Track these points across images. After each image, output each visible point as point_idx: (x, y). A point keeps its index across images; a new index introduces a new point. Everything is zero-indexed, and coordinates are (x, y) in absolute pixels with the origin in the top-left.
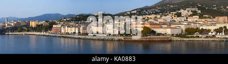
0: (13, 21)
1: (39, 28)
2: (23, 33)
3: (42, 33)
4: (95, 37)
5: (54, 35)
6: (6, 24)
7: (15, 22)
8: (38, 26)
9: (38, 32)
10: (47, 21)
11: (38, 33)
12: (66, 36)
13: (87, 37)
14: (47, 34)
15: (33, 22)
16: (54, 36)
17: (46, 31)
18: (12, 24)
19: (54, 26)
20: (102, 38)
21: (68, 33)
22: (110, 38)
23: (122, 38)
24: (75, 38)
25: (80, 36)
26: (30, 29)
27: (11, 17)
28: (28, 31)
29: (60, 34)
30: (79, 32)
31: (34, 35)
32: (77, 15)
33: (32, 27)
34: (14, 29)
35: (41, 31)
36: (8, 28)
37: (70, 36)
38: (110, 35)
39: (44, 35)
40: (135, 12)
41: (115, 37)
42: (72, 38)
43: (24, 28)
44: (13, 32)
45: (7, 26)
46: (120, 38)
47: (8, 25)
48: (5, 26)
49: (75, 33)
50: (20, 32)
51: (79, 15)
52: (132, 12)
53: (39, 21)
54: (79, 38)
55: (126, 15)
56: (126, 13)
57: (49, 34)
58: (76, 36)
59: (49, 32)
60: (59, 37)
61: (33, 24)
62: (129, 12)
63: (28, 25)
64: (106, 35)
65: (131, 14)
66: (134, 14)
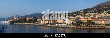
1: (30, 21)
2: (23, 24)
4: (59, 26)
5: (38, 25)
6: (15, 19)
7: (19, 18)
8: (30, 20)
10: (34, 17)
11: (30, 24)
12: (44, 25)
13: (55, 26)
14: (34, 24)
15: (27, 18)
17: (34, 22)
18: (17, 19)
19: (38, 20)
20: (63, 26)
21: (45, 24)
22: (68, 26)
23: (75, 26)
24: (49, 26)
28: (25, 22)
29: (41, 24)
30: (51, 23)
31: (28, 24)
33: (27, 21)
34: (18, 21)
36: (15, 21)
37: (46, 25)
38: (67, 24)
39: (32, 25)
40: (82, 11)
41: (71, 26)
43: (23, 21)
44: (18, 23)
46: (73, 26)
47: (16, 19)
48: (14, 20)
49: (48, 23)
50: (21, 23)
53: (30, 17)
54: (51, 26)
55: (76, 14)
56: (77, 12)
57: (35, 24)
58: (49, 25)
59: (35, 23)
60: (40, 25)
61: (27, 19)
62: (78, 11)
63: (25, 20)
64: (65, 25)
65: (80, 13)
66: (82, 13)
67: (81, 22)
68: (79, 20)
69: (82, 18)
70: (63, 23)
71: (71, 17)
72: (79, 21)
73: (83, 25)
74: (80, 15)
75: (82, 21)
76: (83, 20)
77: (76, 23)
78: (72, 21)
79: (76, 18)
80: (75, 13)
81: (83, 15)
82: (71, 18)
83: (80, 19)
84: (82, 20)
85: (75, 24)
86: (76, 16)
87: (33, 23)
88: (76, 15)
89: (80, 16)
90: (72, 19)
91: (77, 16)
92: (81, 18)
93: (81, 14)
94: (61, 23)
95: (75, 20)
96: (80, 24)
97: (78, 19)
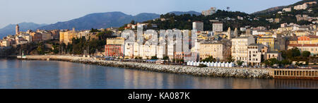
0: (28, 32)
1: (77, 46)
2: (47, 57)
3: (84, 58)
4: (203, 70)
5: (109, 62)
6: (17, 38)
7: (33, 34)
8: (76, 41)
9: (75, 54)
10: (93, 31)
11: (76, 58)
12: (136, 65)
13: (184, 69)
14: (95, 60)
15: (66, 33)
16: (109, 65)
17: (92, 52)
18: (27, 38)
19: (109, 41)
20: (221, 71)
21: (139, 59)
22: (240, 70)
23: (270, 72)
24: (156, 71)
25: (166, 67)
26: (60, 48)
27: (24, 23)
28: (56, 52)
29: (122, 60)
30: (166, 57)
31: (68, 61)
32: (162, 16)
33: (64, 45)
34: (30, 48)
35: (81, 53)
36: (19, 45)
37: (144, 65)
38: (240, 63)
39: (87, 63)
40: (304, 6)
41: (253, 70)
42: (149, 70)
43: (50, 46)
44: (29, 54)
45: (18, 43)
46: (265, 71)
47: (21, 39)
48: (14, 42)
49: (155, 58)
50: (40, 53)
51: (167, 16)
52: (297, 8)
53: (78, 30)
54: (165, 72)
55: (280, 16)
56: (281, 9)
57: (98, 60)
58: (158, 66)
59: (99, 54)
60: (121, 67)
61: (66, 37)
62: (288, 7)
63: (55, 40)
64: (231, 65)
65: (295, 12)
66: (301, 12)
67: (296, 54)
68: (291, 42)
69: (304, 34)
70: (221, 57)
71: (255, 33)
72: (290, 48)
73: (307, 64)
74: (295, 22)
75: (303, 49)
76: (305, 45)
77: (276, 55)
78: (260, 47)
79: (278, 35)
80: (272, 13)
81: (307, 23)
82: (256, 37)
83: (296, 38)
84: (300, 45)
85: (274, 61)
86: (277, 26)
87: (90, 54)
88: (277, 20)
89: (295, 28)
90: (259, 41)
91: (283, 25)
92: (297, 34)
93: (299, 18)
94: (210, 59)
95: (273, 43)
96: (294, 63)
97: (287, 40)
